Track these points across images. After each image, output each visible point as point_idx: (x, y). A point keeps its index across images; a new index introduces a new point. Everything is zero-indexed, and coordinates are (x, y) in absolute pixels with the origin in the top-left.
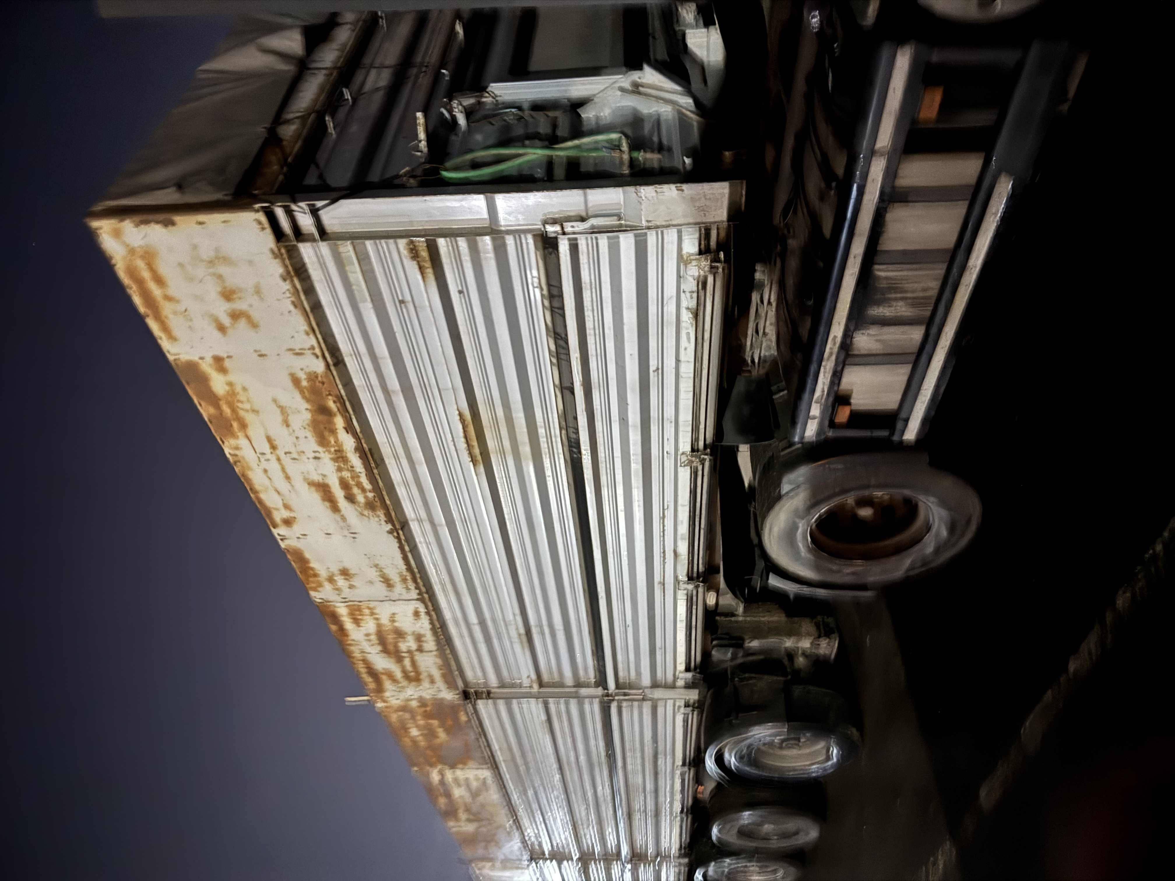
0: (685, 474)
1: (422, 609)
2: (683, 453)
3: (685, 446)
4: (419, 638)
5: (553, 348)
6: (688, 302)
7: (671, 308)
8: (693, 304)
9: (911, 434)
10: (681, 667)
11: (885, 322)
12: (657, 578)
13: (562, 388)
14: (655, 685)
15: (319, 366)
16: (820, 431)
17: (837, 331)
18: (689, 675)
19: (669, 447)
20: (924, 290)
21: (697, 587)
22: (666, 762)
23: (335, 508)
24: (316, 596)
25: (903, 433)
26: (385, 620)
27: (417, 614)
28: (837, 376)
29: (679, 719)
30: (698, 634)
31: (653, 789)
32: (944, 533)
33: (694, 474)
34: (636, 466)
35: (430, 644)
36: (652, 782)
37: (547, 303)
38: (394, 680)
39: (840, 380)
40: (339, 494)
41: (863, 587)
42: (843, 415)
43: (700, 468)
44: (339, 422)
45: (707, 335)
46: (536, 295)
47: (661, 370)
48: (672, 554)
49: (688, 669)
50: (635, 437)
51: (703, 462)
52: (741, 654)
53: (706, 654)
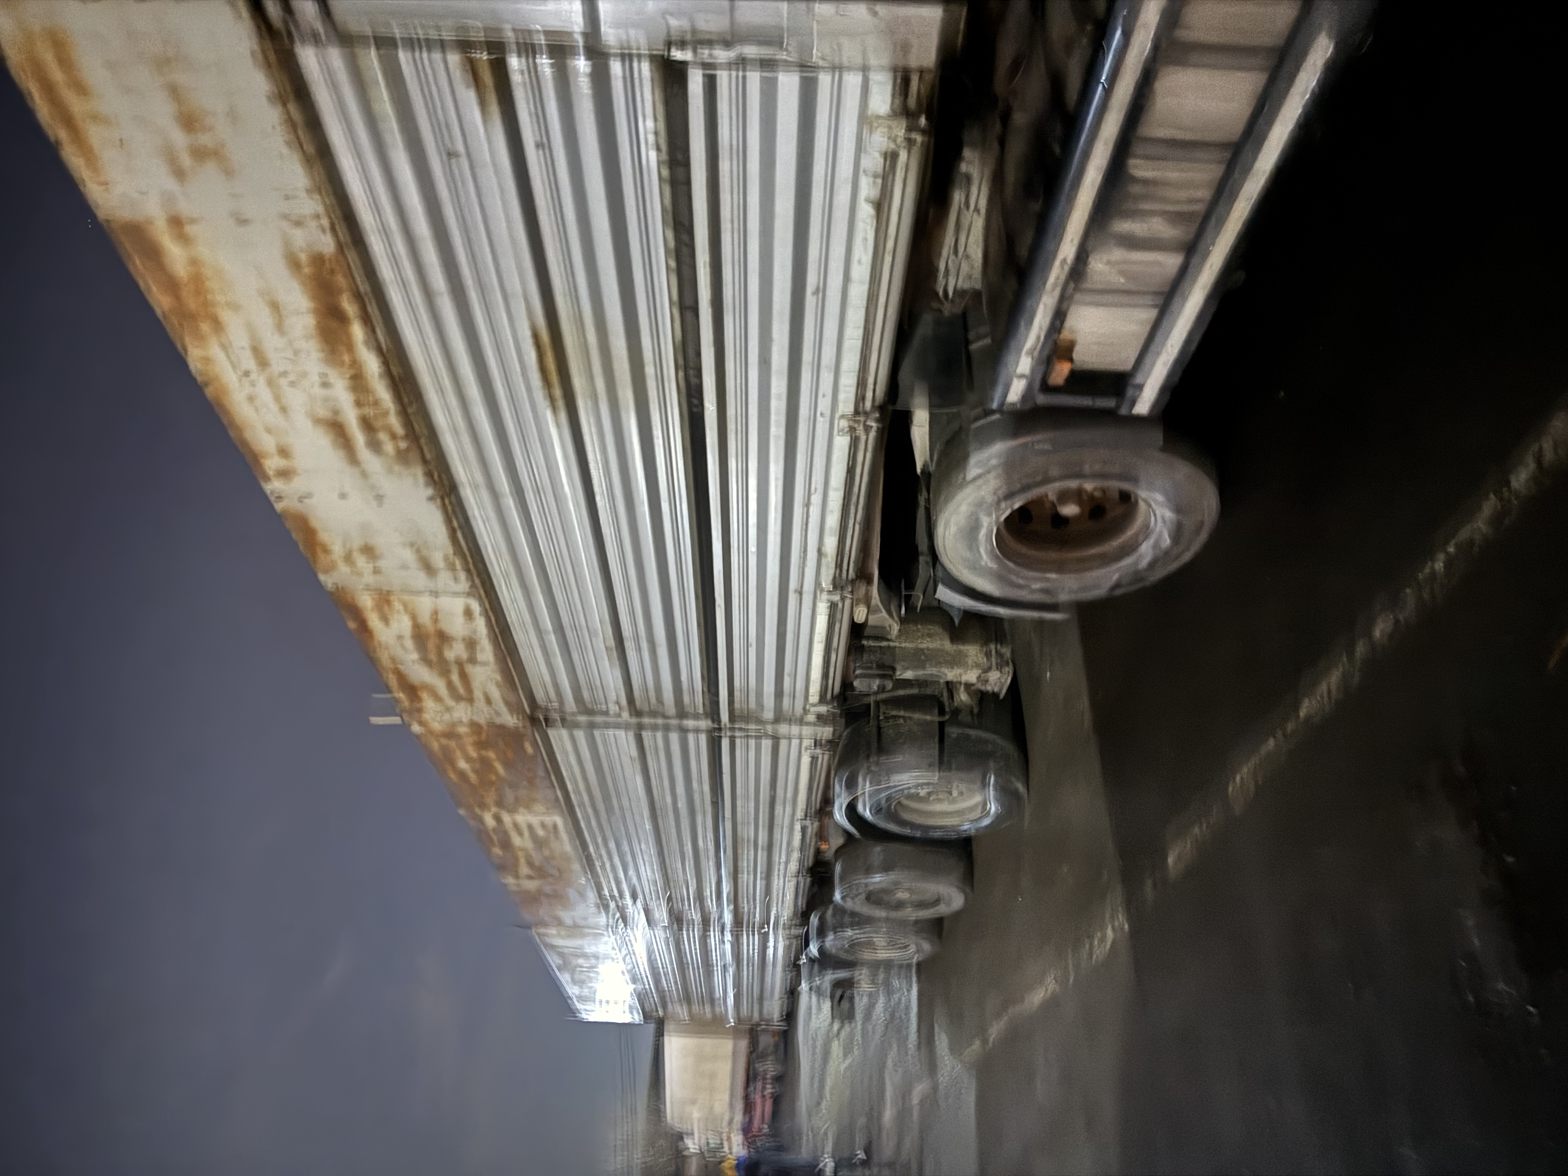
0: (842, 443)
1: (476, 607)
2: (843, 417)
3: (846, 405)
4: (471, 644)
5: (672, 244)
6: (868, 189)
7: (843, 197)
8: (875, 193)
9: (1143, 405)
10: (814, 697)
11: (1132, 243)
12: (793, 584)
13: (682, 308)
14: (779, 718)
15: (327, 244)
16: (1027, 395)
17: (1068, 249)
18: (823, 709)
19: (824, 405)
20: (1191, 201)
21: (843, 599)
22: (784, 812)
23: (352, 457)
24: (328, 580)
25: (1133, 403)
26: (425, 619)
27: (468, 613)
28: (1059, 316)
29: (806, 760)
30: (838, 657)
31: (766, 844)
32: (1167, 541)
33: (854, 443)
34: (777, 431)
35: (486, 652)
36: (766, 834)
37: (665, 173)
38: (438, 698)
39: (1062, 323)
40: (359, 438)
41: (1053, 607)
42: (1061, 372)
43: (863, 438)
44: (357, 331)
45: (890, 244)
46: (651, 158)
47: (821, 291)
48: (815, 554)
49: (822, 700)
50: (779, 386)
51: (867, 429)
52: (889, 685)
53: (846, 684)
